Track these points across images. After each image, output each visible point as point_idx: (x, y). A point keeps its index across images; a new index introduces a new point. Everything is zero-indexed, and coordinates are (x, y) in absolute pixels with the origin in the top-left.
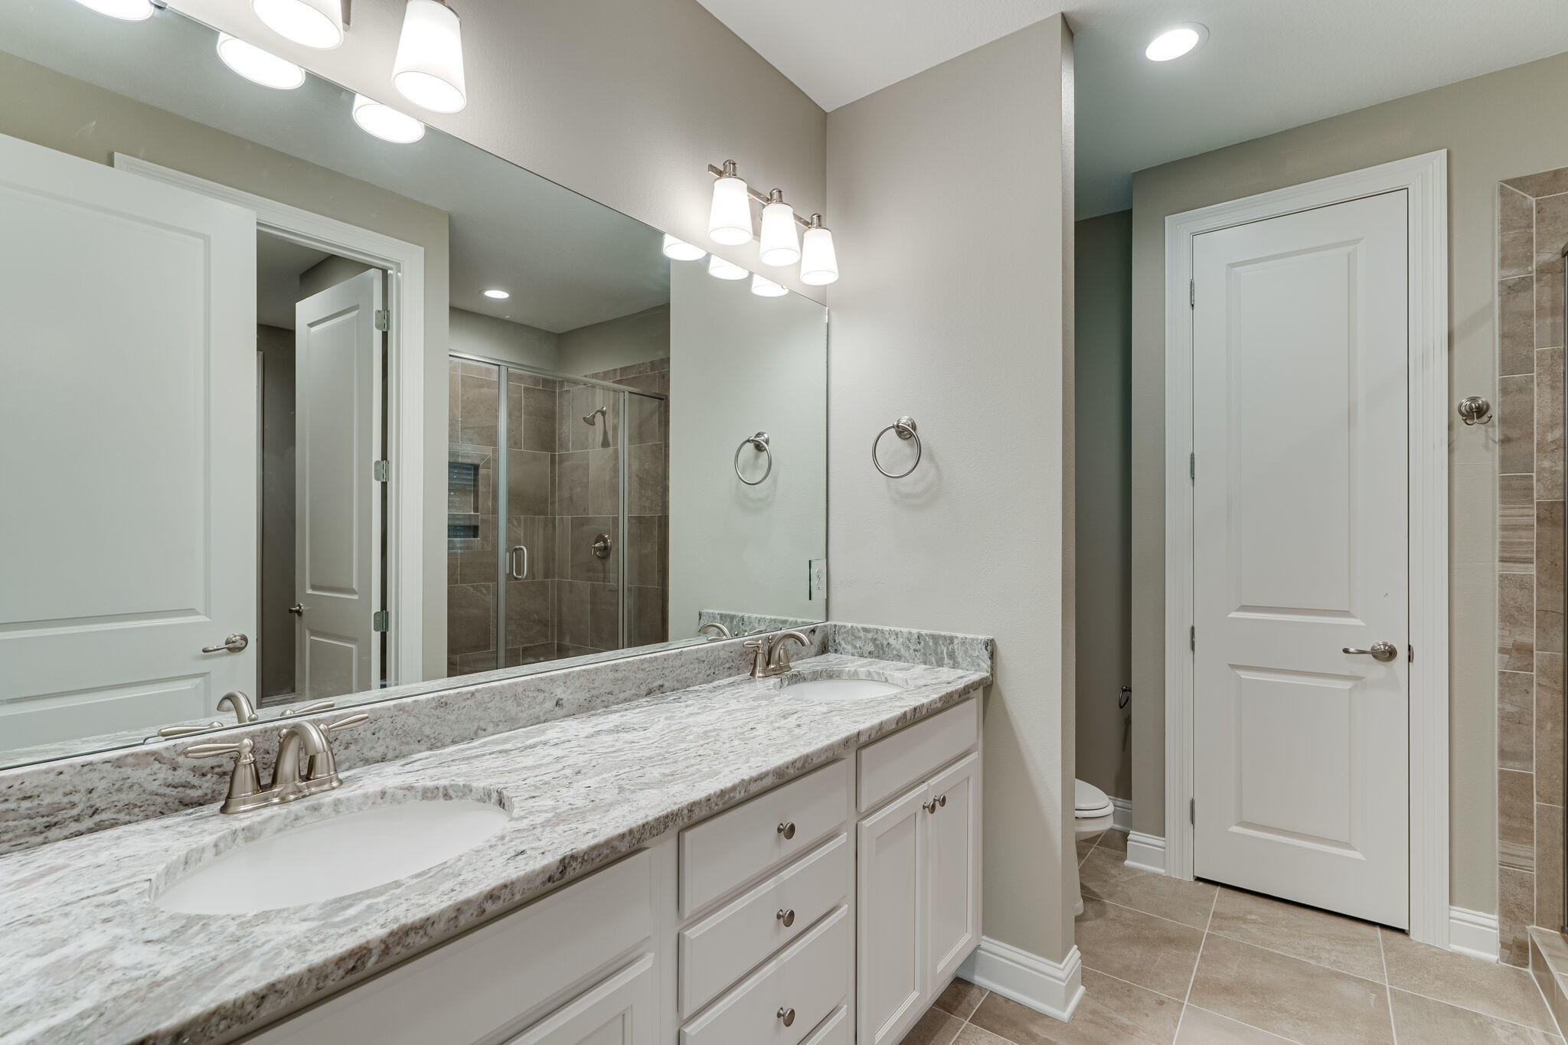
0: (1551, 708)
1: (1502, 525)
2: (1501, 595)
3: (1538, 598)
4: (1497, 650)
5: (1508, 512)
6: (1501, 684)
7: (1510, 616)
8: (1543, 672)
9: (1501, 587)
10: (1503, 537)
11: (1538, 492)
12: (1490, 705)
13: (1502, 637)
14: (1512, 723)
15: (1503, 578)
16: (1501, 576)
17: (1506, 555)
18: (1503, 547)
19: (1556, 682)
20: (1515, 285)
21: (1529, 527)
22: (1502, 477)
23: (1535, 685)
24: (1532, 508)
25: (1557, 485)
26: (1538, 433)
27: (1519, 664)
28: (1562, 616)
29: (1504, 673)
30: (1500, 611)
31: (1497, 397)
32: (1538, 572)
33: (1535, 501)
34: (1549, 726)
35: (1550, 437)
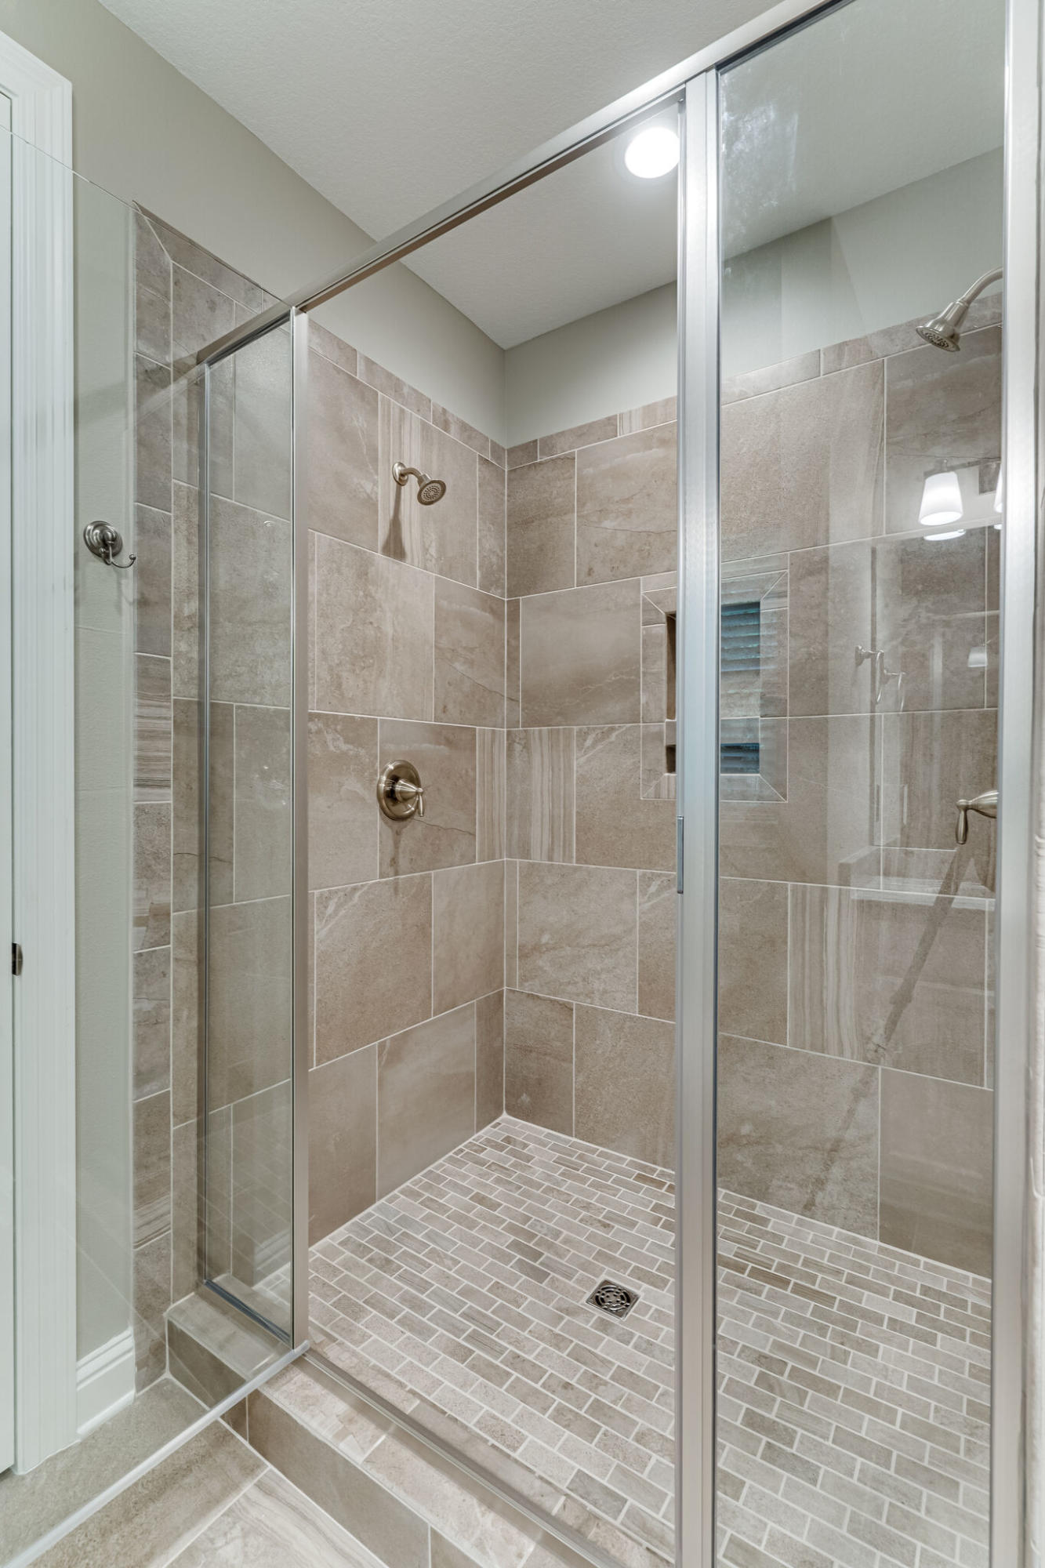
0: (187, 988)
1: (140, 731)
2: (138, 836)
3: (175, 836)
4: (131, 923)
5: (146, 711)
6: (137, 973)
7: (147, 867)
8: (179, 941)
9: (138, 825)
10: (140, 749)
11: (175, 685)
12: (126, 1006)
13: (138, 901)
14: (149, 1025)
15: (140, 810)
16: (137, 808)
17: (145, 776)
18: (140, 764)
19: (191, 951)
20: (153, 371)
21: (165, 735)
22: (139, 657)
23: (172, 959)
24: (169, 707)
25: (192, 679)
26: (176, 602)
27: (157, 937)
28: (196, 858)
29: (140, 955)
30: (136, 862)
31: (131, 533)
32: (175, 801)
33: (173, 697)
34: (185, 1013)
35: (186, 612)
